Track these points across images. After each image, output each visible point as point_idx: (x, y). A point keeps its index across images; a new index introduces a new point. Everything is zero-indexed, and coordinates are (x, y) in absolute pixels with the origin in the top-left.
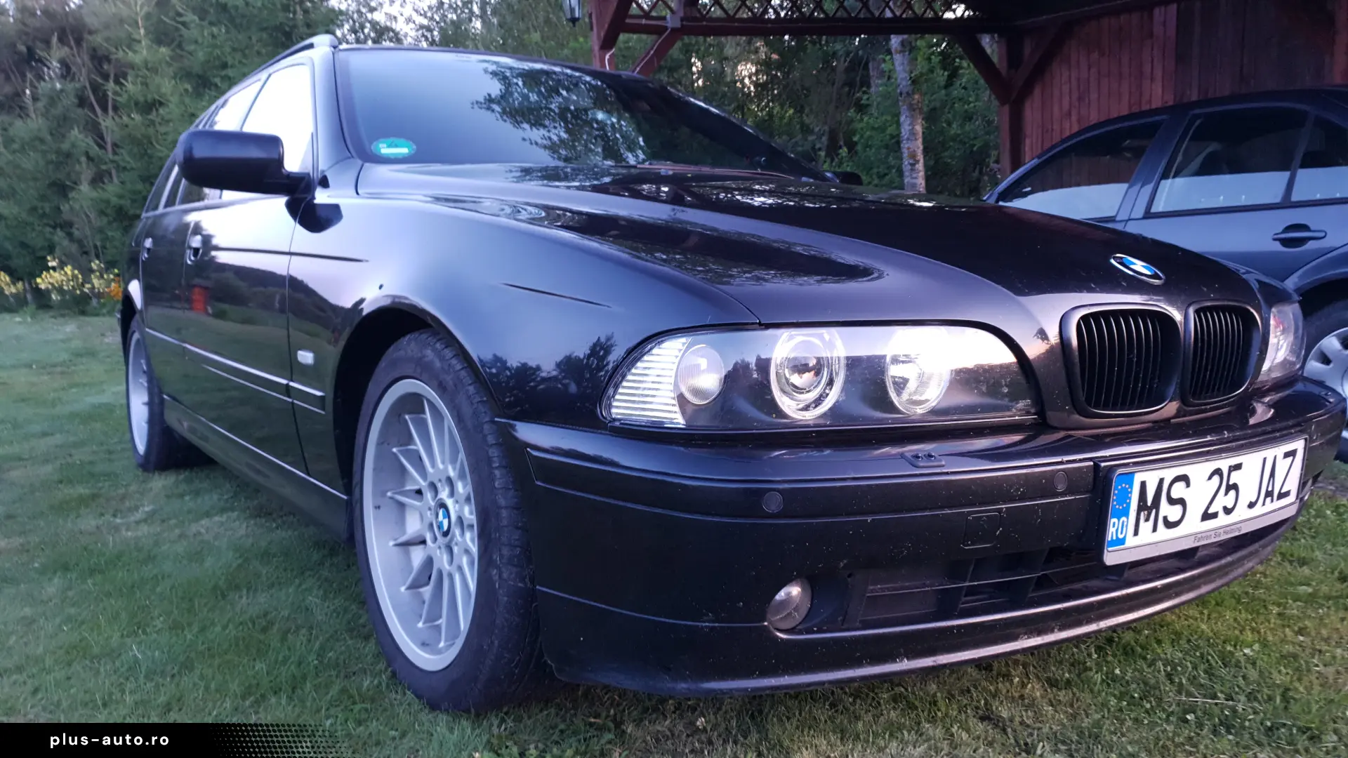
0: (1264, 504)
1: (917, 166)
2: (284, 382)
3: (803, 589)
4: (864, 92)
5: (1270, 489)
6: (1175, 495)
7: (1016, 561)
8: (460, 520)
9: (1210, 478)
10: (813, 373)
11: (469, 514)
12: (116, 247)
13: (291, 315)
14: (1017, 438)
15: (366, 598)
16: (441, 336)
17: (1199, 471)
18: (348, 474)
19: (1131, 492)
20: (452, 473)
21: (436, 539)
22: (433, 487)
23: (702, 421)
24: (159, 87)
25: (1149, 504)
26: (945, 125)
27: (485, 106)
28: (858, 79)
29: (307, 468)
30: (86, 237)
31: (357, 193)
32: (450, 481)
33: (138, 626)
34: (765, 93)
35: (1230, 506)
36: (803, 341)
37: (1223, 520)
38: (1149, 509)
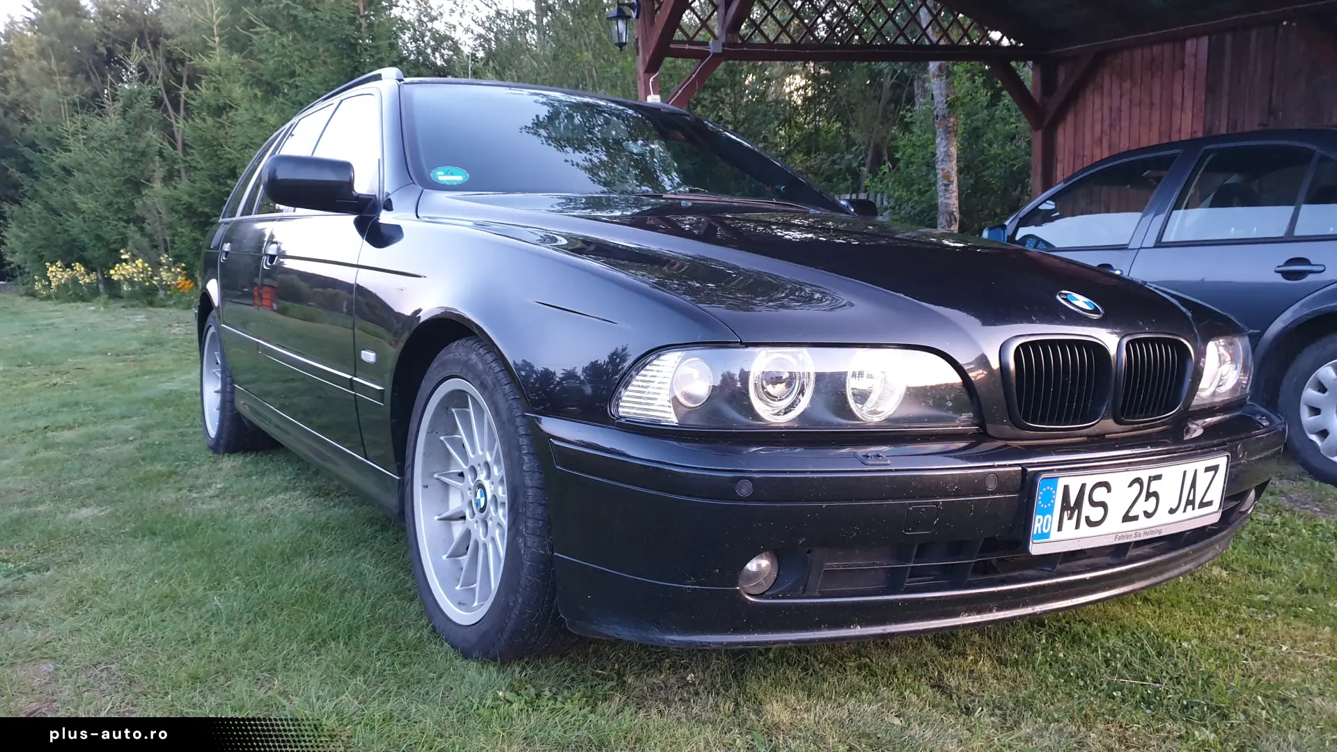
0: (1184, 511)
1: (951, 186)
2: (349, 377)
3: (772, 563)
4: (909, 110)
5: (1191, 498)
6: (1096, 498)
7: (957, 548)
8: (494, 497)
9: (1130, 485)
10: (784, 384)
11: (502, 493)
12: (183, 242)
13: (357, 317)
14: (962, 444)
15: (413, 566)
16: (483, 344)
17: (1120, 479)
18: (401, 458)
19: (1055, 494)
20: (489, 459)
21: (474, 514)
22: (473, 470)
23: (693, 421)
24: (230, 91)
25: (1072, 505)
26: (985, 145)
27: (533, 131)
28: (904, 95)
29: (366, 454)
30: (156, 232)
31: (418, 217)
32: (487, 464)
33: (216, 584)
34: (812, 106)
35: (1150, 511)
36: (778, 358)
37: (1143, 522)
38: (1072, 510)
